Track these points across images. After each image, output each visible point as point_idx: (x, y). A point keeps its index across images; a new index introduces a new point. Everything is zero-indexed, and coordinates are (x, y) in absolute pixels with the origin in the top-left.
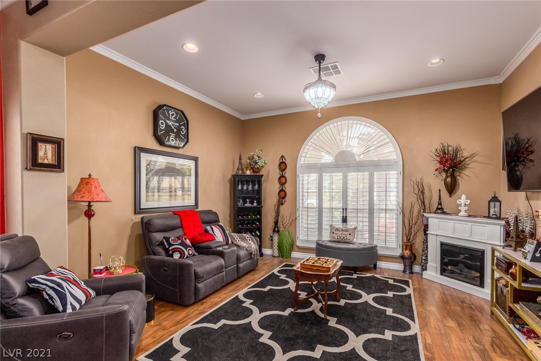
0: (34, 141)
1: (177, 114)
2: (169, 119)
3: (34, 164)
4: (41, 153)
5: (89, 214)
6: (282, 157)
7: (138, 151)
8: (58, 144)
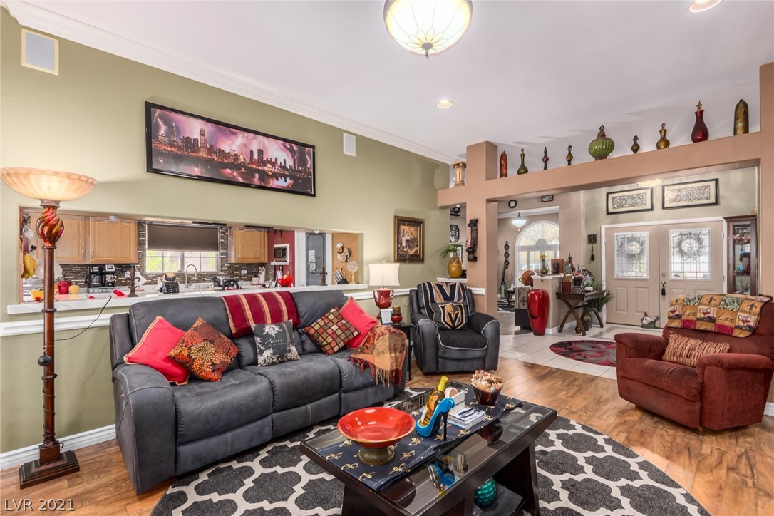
6: (507, 242)
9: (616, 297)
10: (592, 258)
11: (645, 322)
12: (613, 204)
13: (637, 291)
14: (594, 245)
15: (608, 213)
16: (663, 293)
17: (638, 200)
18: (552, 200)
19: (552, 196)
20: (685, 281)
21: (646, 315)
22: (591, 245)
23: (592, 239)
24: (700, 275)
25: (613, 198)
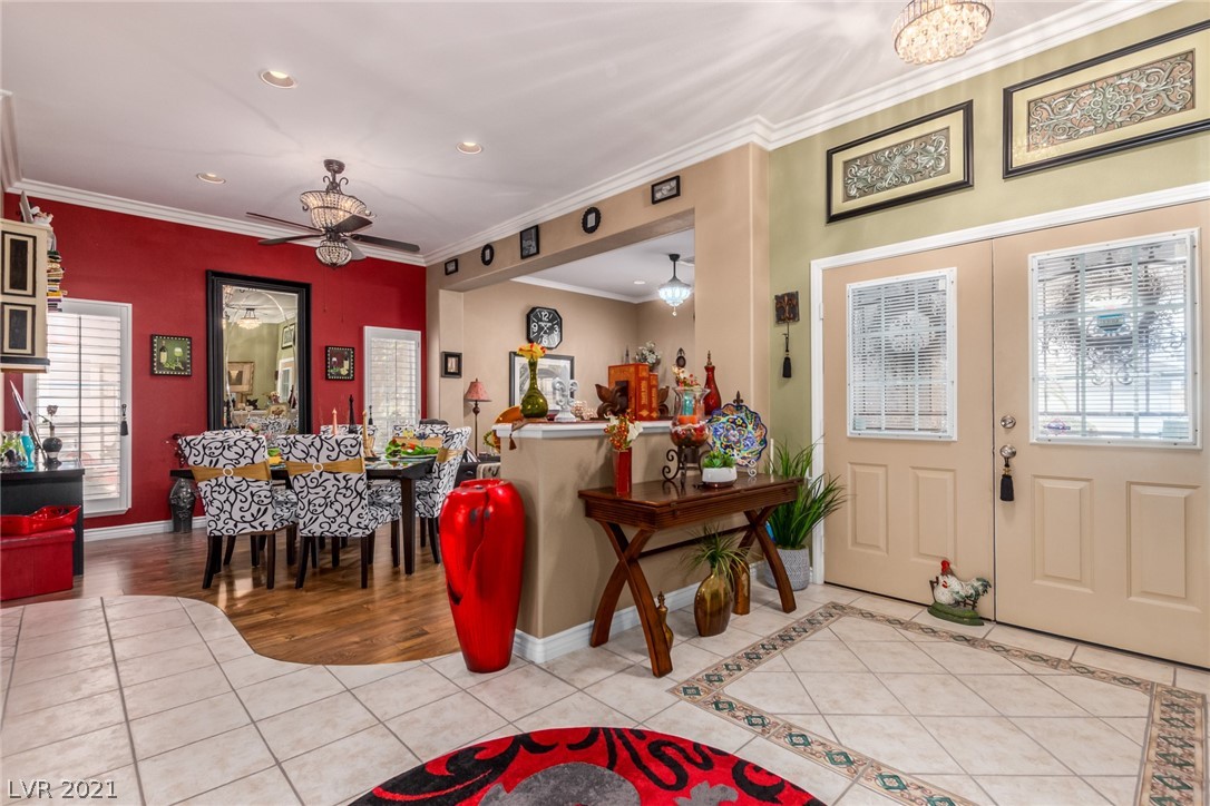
0: (446, 356)
1: (550, 314)
2: (541, 321)
3: (446, 373)
4: (449, 365)
5: (476, 411)
6: (681, 350)
7: (513, 355)
8: (458, 356)
9: (855, 496)
10: (787, 371)
11: (944, 596)
12: (846, 187)
13: (917, 478)
14: (793, 327)
15: (832, 219)
16: (1007, 491)
17: (922, 160)
18: (678, 194)
19: (677, 178)
20: (1090, 448)
21: (946, 568)
22: (783, 328)
23: (787, 308)
24: (1152, 427)
25: (847, 164)
